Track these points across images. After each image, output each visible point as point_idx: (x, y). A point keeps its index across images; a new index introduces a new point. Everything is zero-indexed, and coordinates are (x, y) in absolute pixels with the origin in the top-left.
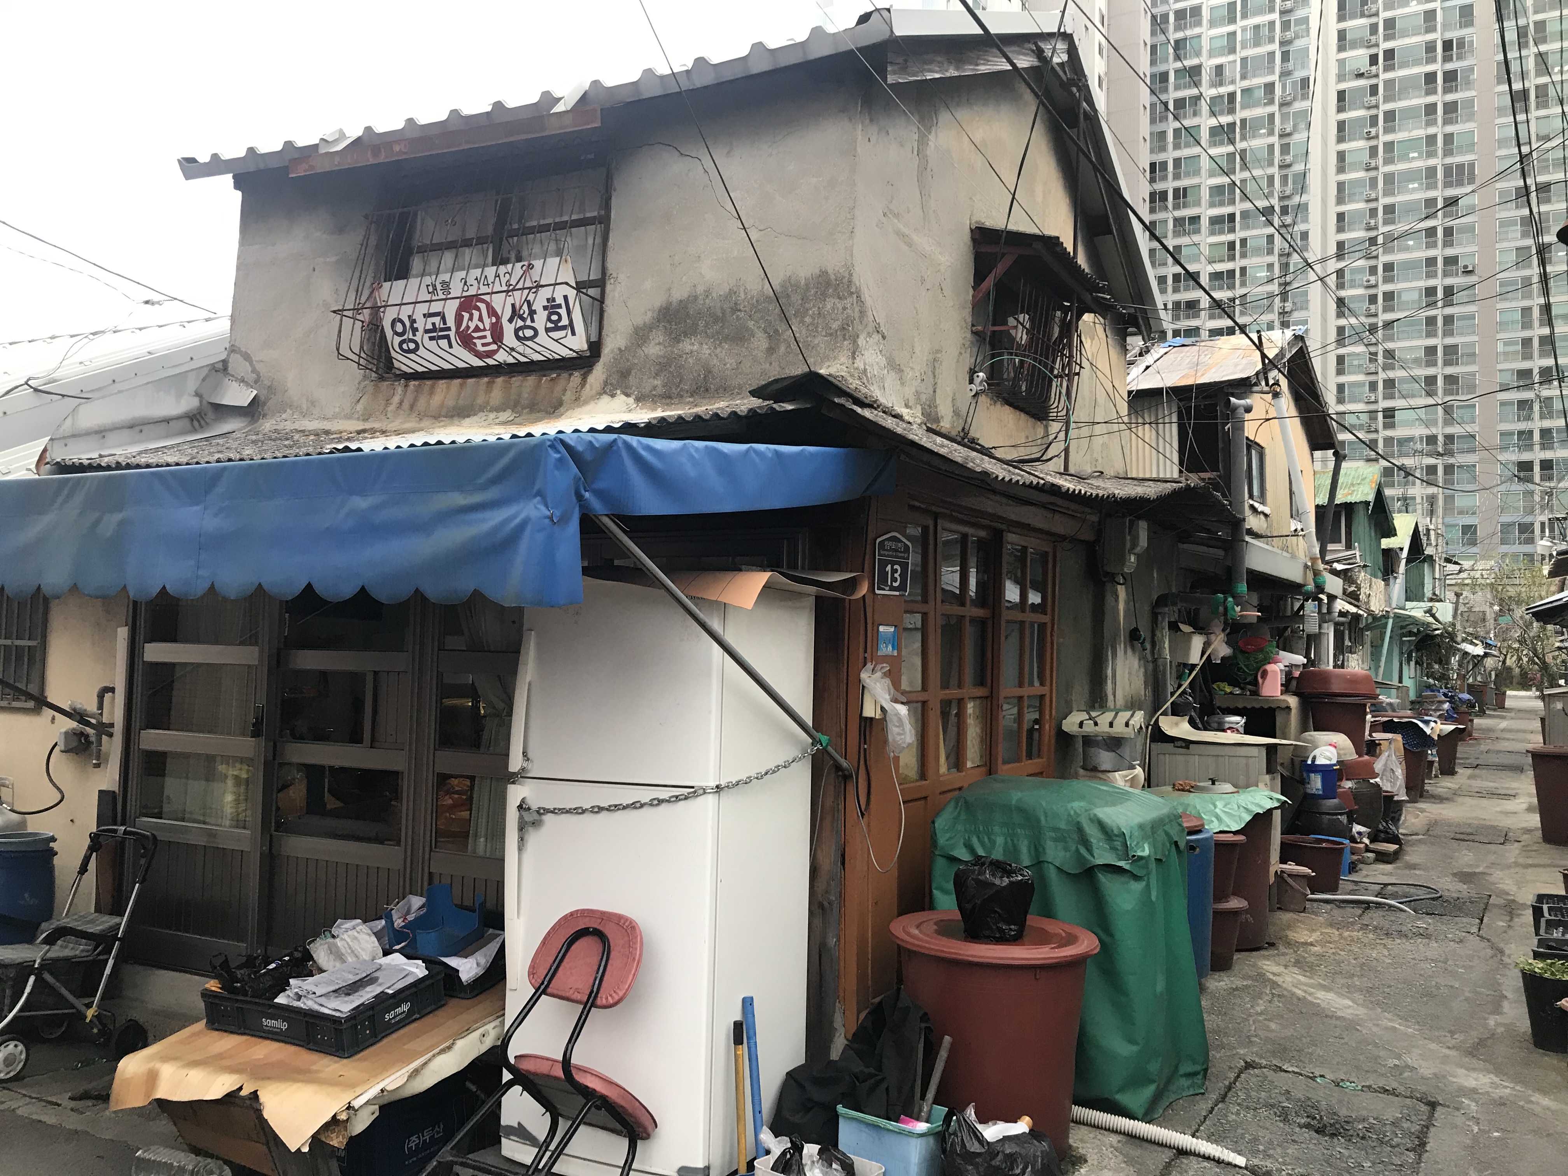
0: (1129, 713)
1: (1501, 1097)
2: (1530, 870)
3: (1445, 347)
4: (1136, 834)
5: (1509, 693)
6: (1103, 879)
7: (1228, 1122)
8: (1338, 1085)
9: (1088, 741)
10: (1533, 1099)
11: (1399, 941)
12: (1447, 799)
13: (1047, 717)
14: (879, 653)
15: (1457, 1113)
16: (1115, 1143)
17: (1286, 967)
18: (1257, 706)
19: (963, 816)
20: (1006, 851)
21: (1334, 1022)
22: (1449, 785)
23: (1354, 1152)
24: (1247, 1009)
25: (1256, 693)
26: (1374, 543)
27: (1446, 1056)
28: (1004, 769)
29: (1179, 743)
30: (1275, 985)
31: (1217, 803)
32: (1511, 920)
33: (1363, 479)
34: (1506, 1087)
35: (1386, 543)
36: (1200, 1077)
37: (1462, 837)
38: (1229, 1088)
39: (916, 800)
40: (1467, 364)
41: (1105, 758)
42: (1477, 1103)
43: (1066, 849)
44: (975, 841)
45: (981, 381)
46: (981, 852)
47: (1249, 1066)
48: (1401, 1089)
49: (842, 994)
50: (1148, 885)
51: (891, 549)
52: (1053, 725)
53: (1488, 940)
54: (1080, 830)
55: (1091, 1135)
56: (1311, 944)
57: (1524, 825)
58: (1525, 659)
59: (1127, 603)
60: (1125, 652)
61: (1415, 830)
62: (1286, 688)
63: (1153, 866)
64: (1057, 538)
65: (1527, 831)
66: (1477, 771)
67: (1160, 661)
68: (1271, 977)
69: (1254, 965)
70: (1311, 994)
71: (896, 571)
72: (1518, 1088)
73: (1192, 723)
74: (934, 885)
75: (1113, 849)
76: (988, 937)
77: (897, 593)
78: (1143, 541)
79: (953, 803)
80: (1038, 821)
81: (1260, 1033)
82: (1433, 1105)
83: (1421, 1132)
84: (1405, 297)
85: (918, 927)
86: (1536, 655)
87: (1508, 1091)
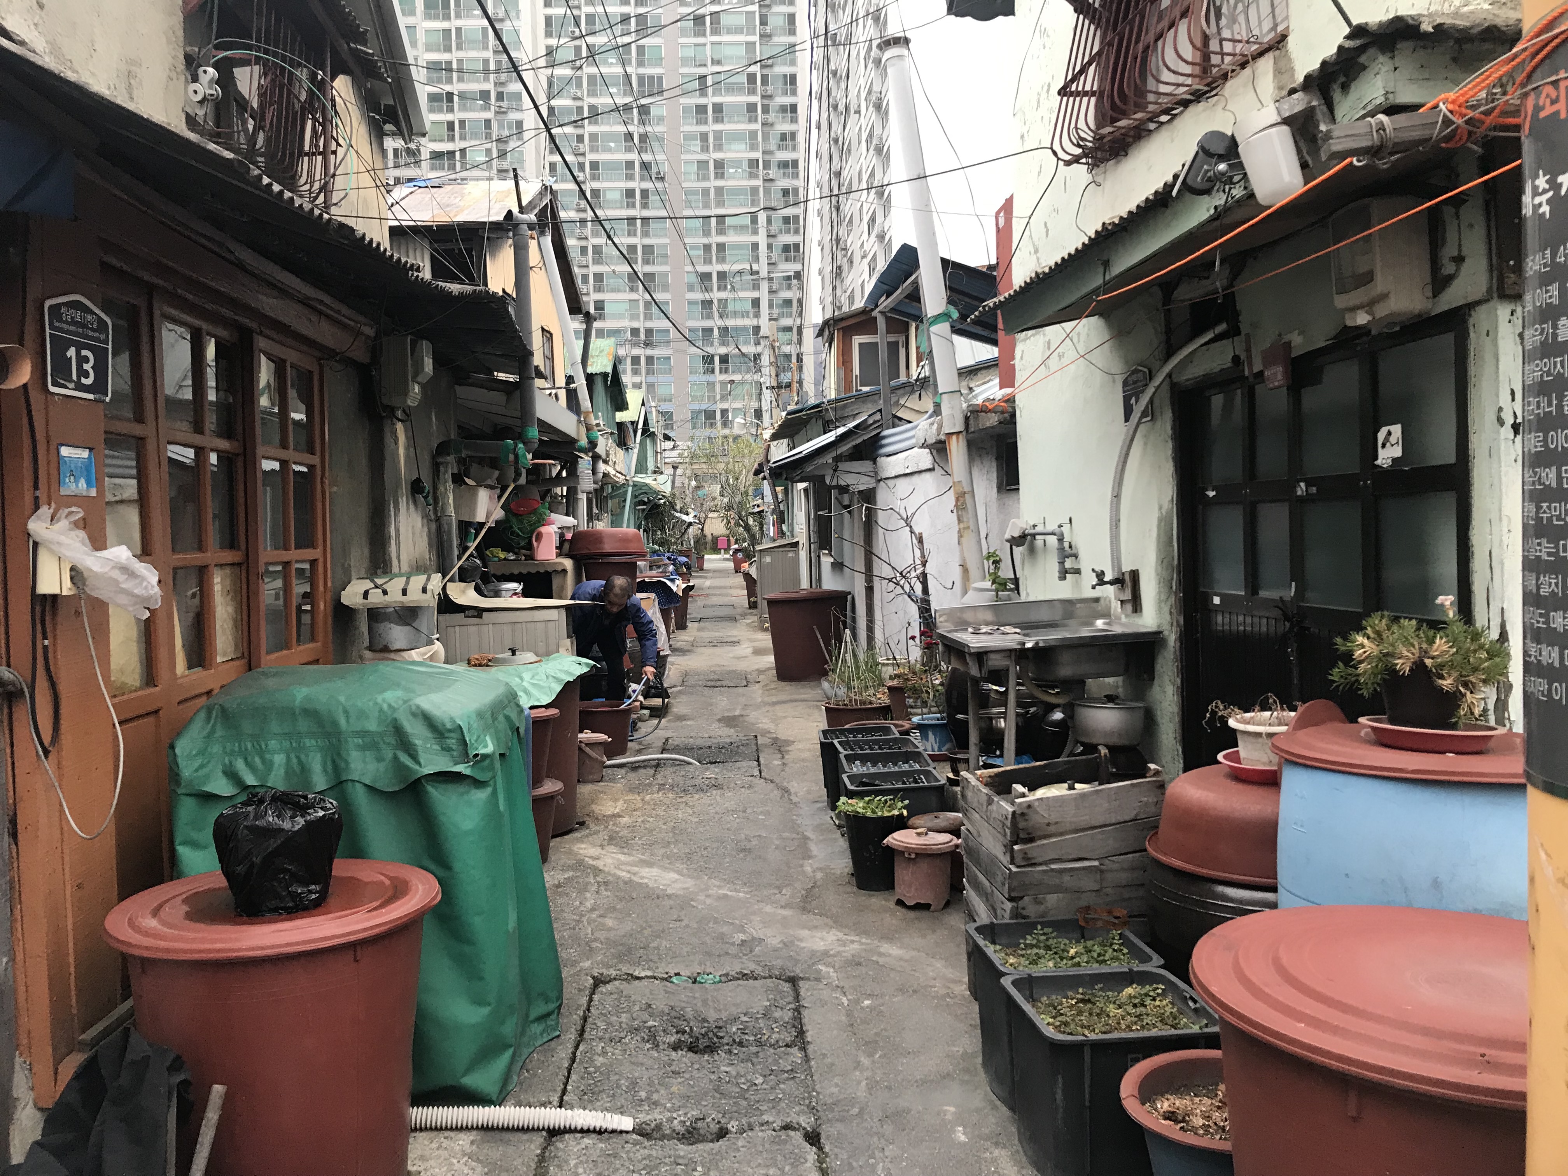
0: (425, 577)
1: (853, 956)
2: (777, 707)
3: (644, 247)
4: (475, 725)
5: (706, 557)
6: (436, 794)
7: (597, 1069)
8: (695, 982)
9: (375, 615)
10: (882, 950)
11: (697, 796)
12: (688, 651)
13: (321, 588)
14: (63, 492)
15: (821, 986)
16: (468, 1149)
17: (602, 846)
18: (533, 571)
19: (219, 733)
20: (289, 773)
21: (668, 903)
22: (686, 638)
23: (741, 1068)
24: (578, 908)
25: (531, 557)
26: (610, 415)
27: (785, 918)
28: (268, 660)
29: (471, 613)
30: (597, 871)
31: (524, 675)
32: (783, 757)
33: (601, 352)
34: (853, 942)
35: (620, 416)
36: (553, 1017)
37: (712, 684)
38: (585, 1019)
39: (138, 717)
40: (662, 264)
41: (397, 634)
42: (834, 967)
43: (380, 759)
44: (240, 765)
45: (211, 81)
46: (250, 780)
47: (598, 982)
48: (759, 970)
49: (25, 1042)
50: (494, 793)
51: (73, 322)
52: (329, 596)
53: (772, 782)
54: (398, 731)
55: (434, 1145)
56: (619, 816)
57: (756, 667)
58: (733, 522)
59: (407, 449)
60: (408, 509)
61: (673, 684)
62: (561, 550)
63: (497, 764)
64: (324, 354)
65: (760, 672)
66: (702, 624)
67: (444, 520)
68: (591, 862)
69: (570, 852)
70: (634, 874)
71: (86, 359)
72: (864, 940)
73: (478, 590)
74: (178, 838)
75: (446, 749)
76: (275, 910)
77: (91, 396)
78: (428, 365)
79: (202, 715)
80: (335, 724)
81: (598, 934)
82: (793, 981)
83: (794, 1018)
84: (610, 196)
85: (155, 913)
86: (740, 518)
87: (856, 946)
